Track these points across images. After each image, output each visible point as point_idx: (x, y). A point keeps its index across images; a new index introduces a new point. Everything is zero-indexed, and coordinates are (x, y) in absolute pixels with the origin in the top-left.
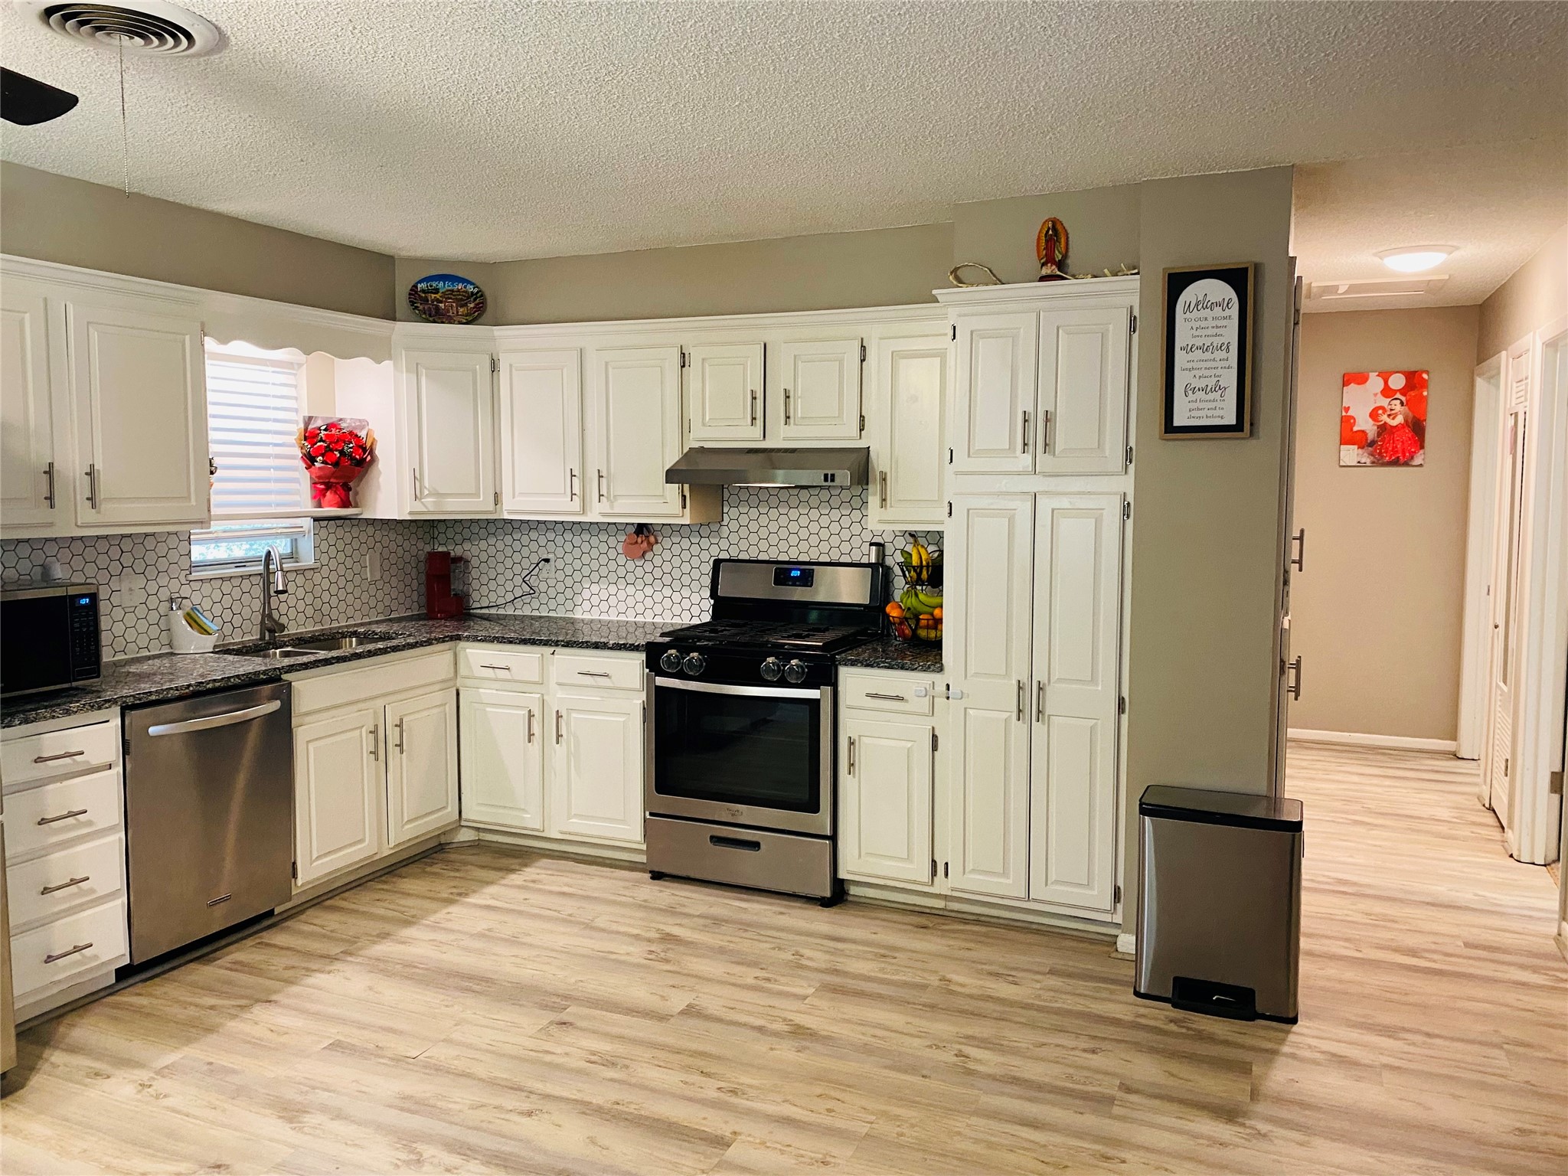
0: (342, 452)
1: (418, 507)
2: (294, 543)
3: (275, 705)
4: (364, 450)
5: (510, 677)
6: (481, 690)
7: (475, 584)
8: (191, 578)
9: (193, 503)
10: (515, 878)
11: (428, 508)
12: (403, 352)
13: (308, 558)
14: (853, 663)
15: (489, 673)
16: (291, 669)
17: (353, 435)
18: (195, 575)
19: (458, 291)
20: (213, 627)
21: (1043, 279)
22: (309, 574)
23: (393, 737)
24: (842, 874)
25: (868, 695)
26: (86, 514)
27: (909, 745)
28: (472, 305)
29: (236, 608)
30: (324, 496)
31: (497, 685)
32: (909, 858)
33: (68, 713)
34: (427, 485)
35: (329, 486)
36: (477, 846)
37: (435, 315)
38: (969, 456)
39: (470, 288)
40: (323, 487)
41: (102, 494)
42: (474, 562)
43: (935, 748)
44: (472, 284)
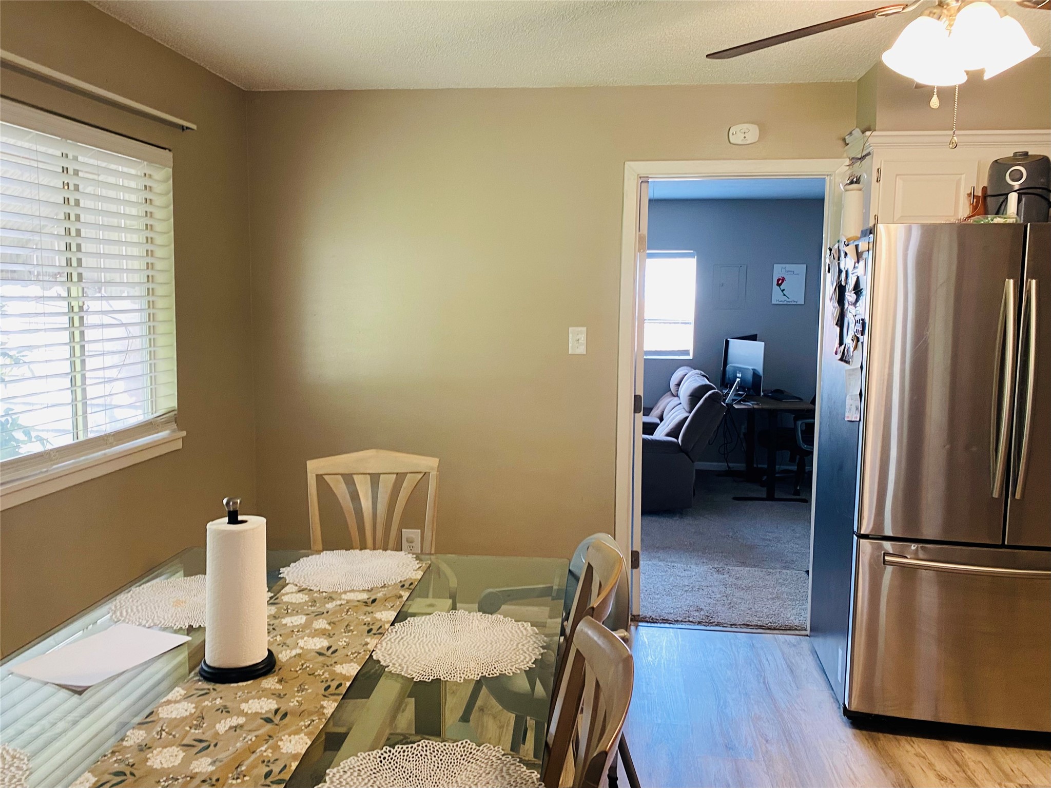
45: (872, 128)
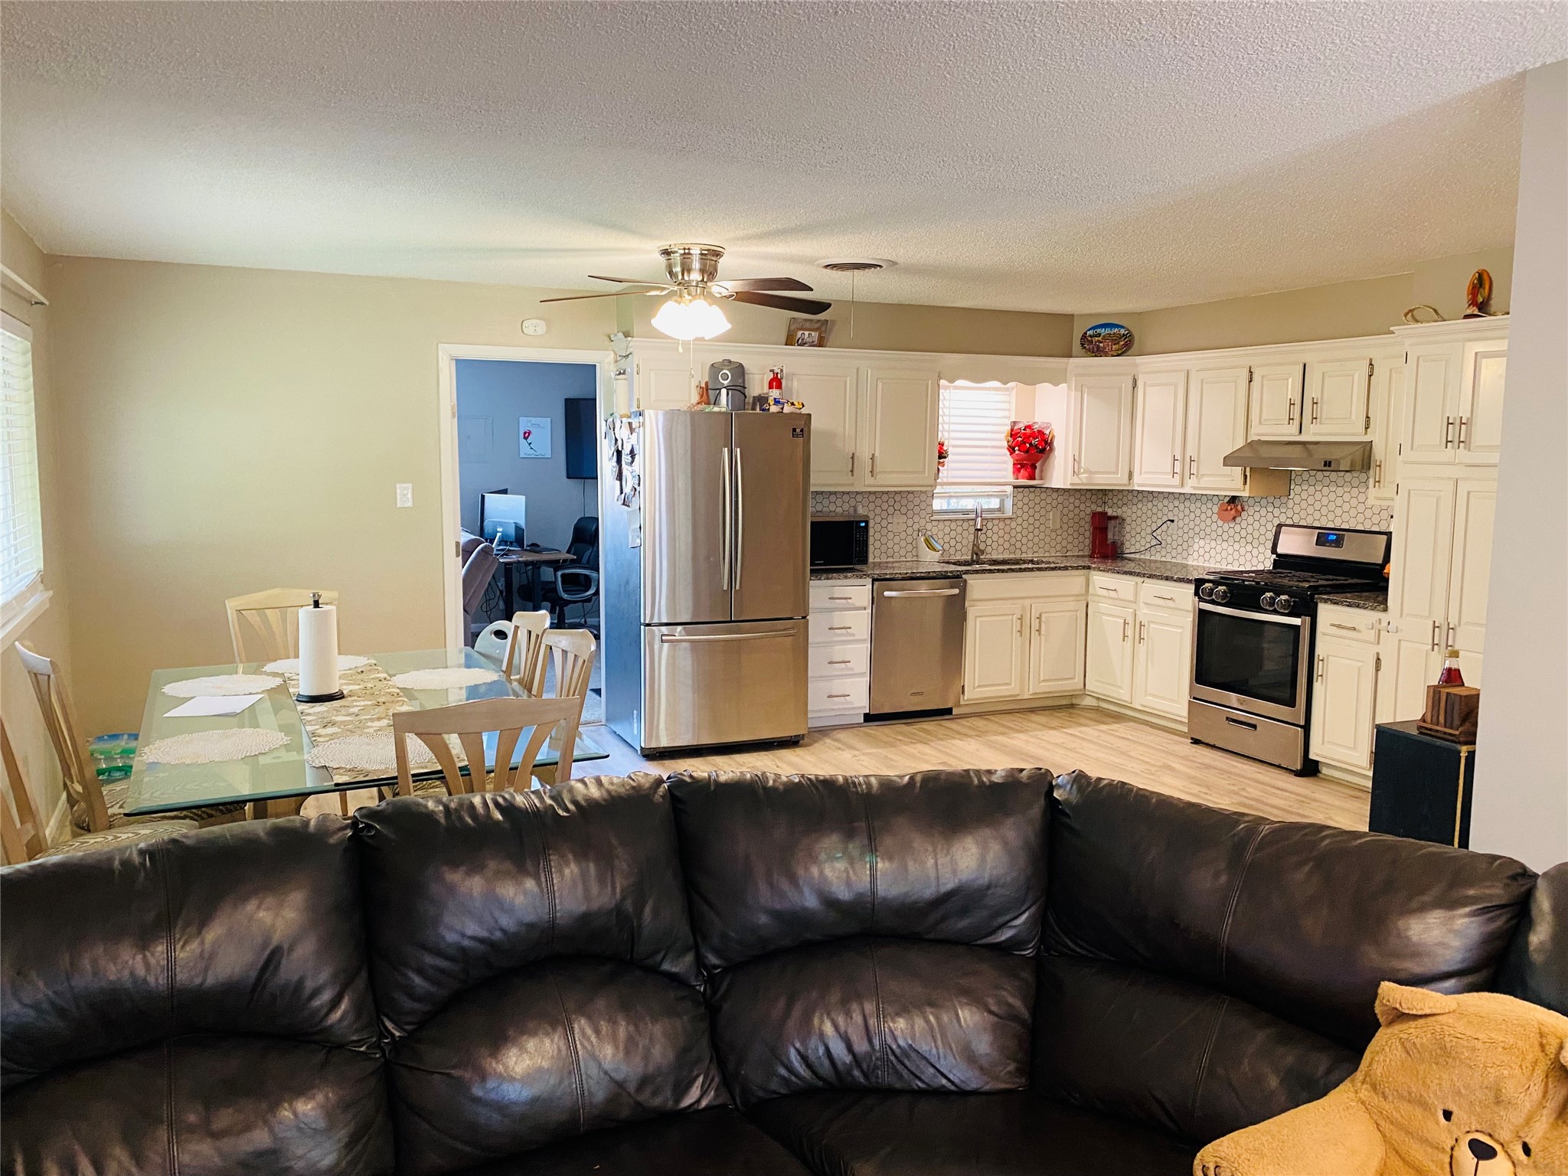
0: (1031, 444)
1: (1076, 480)
2: (1002, 502)
3: (956, 591)
4: (1046, 442)
5: (1116, 597)
6: (1100, 604)
7: (1128, 536)
8: (932, 518)
9: (926, 475)
10: (1104, 727)
11: (1083, 481)
12: (1074, 378)
13: (1009, 513)
14: (1326, 601)
15: (1105, 593)
16: (967, 572)
17: (1041, 433)
18: (934, 518)
19: (1114, 334)
20: (939, 547)
21: (1467, 317)
22: (1008, 522)
23: (1035, 625)
24: (1312, 756)
25: (1332, 625)
26: (870, 480)
27: (1360, 664)
28: (1123, 343)
29: (959, 538)
30: (1019, 472)
31: (1110, 601)
32: (1354, 748)
33: (846, 577)
34: (1083, 465)
35: (1023, 466)
36: (1097, 710)
37: (1097, 352)
38: (1412, 449)
39: (1122, 331)
40: (1019, 466)
41: (878, 469)
42: (1128, 520)
43: (1378, 669)
44: (1123, 327)
45: (631, 335)
